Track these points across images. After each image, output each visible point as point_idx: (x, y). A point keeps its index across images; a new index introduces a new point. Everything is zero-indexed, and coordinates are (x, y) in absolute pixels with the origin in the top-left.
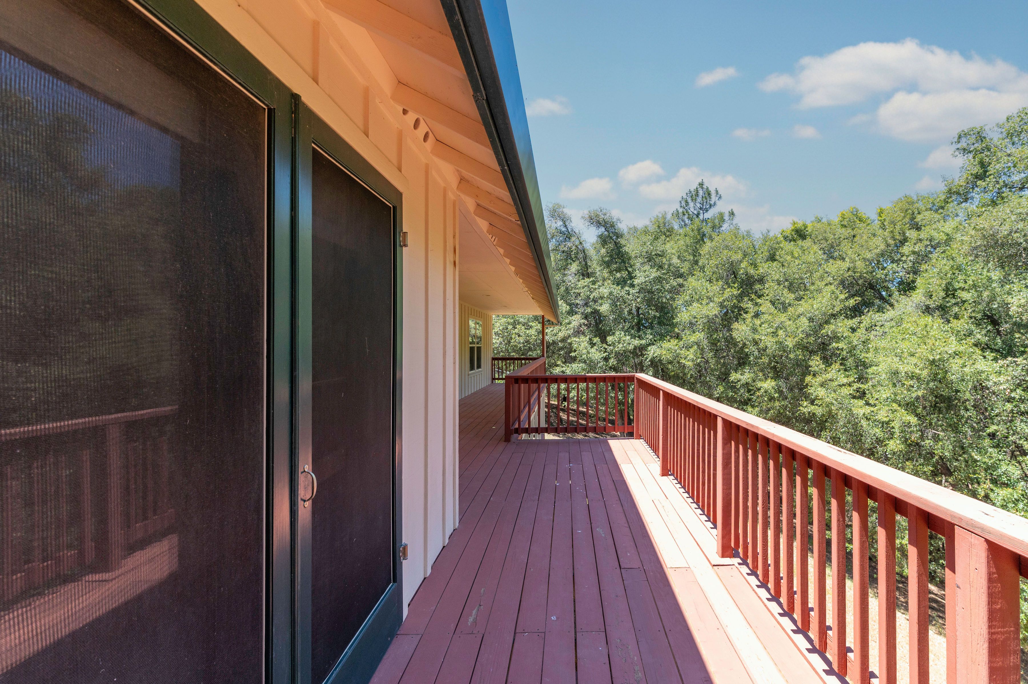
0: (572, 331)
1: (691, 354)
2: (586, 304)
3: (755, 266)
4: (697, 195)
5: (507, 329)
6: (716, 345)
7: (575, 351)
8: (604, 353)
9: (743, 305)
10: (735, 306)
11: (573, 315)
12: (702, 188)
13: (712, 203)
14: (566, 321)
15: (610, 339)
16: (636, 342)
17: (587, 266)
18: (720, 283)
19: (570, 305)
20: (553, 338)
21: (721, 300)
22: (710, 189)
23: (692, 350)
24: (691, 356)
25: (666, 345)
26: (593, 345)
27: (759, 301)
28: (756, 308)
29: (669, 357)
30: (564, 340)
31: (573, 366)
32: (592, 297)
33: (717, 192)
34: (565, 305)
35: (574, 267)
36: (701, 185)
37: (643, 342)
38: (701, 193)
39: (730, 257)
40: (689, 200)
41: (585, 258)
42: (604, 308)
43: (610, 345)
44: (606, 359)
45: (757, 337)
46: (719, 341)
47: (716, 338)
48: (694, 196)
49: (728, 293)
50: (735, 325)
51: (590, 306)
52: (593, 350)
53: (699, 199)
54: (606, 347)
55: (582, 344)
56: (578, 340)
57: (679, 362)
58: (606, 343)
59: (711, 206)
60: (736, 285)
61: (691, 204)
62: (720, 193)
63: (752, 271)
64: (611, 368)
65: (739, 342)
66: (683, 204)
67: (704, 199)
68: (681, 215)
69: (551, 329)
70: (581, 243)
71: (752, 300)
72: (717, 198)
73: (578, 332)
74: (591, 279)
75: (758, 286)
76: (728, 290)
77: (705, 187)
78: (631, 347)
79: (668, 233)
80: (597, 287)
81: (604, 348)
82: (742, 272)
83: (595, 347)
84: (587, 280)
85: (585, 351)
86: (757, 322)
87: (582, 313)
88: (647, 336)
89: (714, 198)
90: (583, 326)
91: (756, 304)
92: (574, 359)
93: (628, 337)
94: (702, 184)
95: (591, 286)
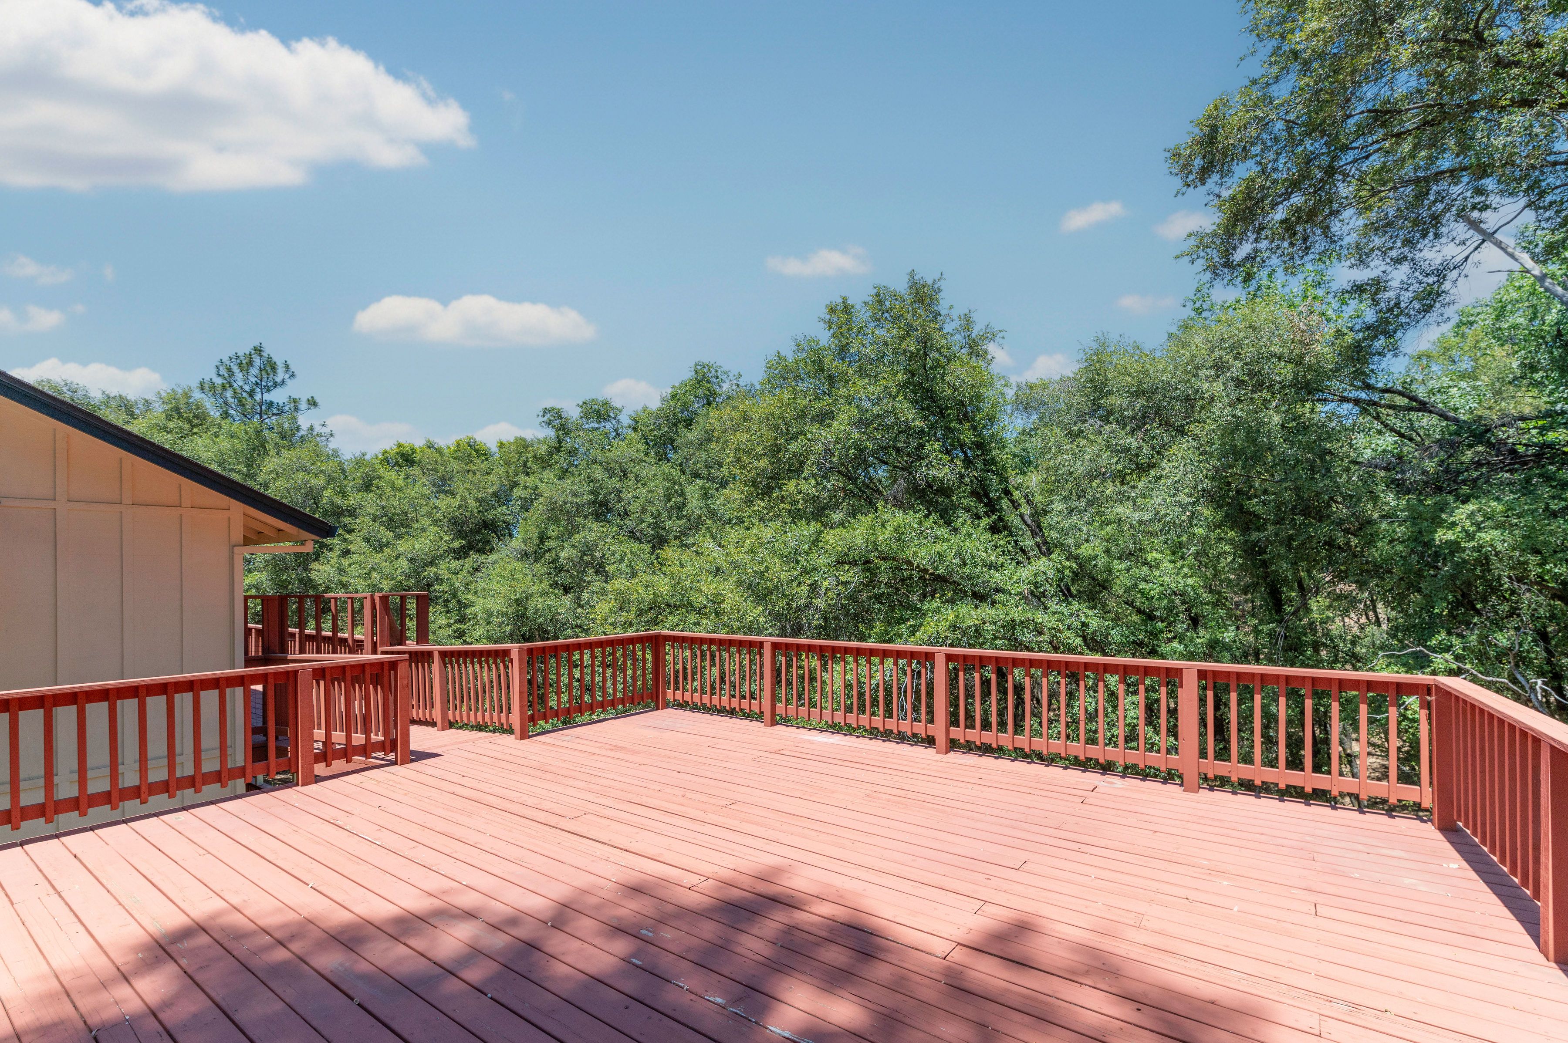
3: (344, 495)
4: (251, 363)
6: (286, 588)
12: (260, 356)
13: (278, 379)
22: (275, 359)
27: (348, 537)
28: (345, 546)
33: (287, 367)
36: (259, 350)
38: (257, 361)
40: (236, 369)
46: (290, 583)
48: (246, 364)
50: (315, 565)
53: (254, 371)
59: (276, 385)
61: (239, 376)
62: (293, 368)
63: (338, 500)
66: (224, 371)
67: (263, 373)
68: (219, 388)
71: (339, 536)
72: (287, 376)
75: (347, 520)
77: (265, 354)
79: (196, 421)
89: (280, 376)
91: (345, 540)
94: (260, 351)
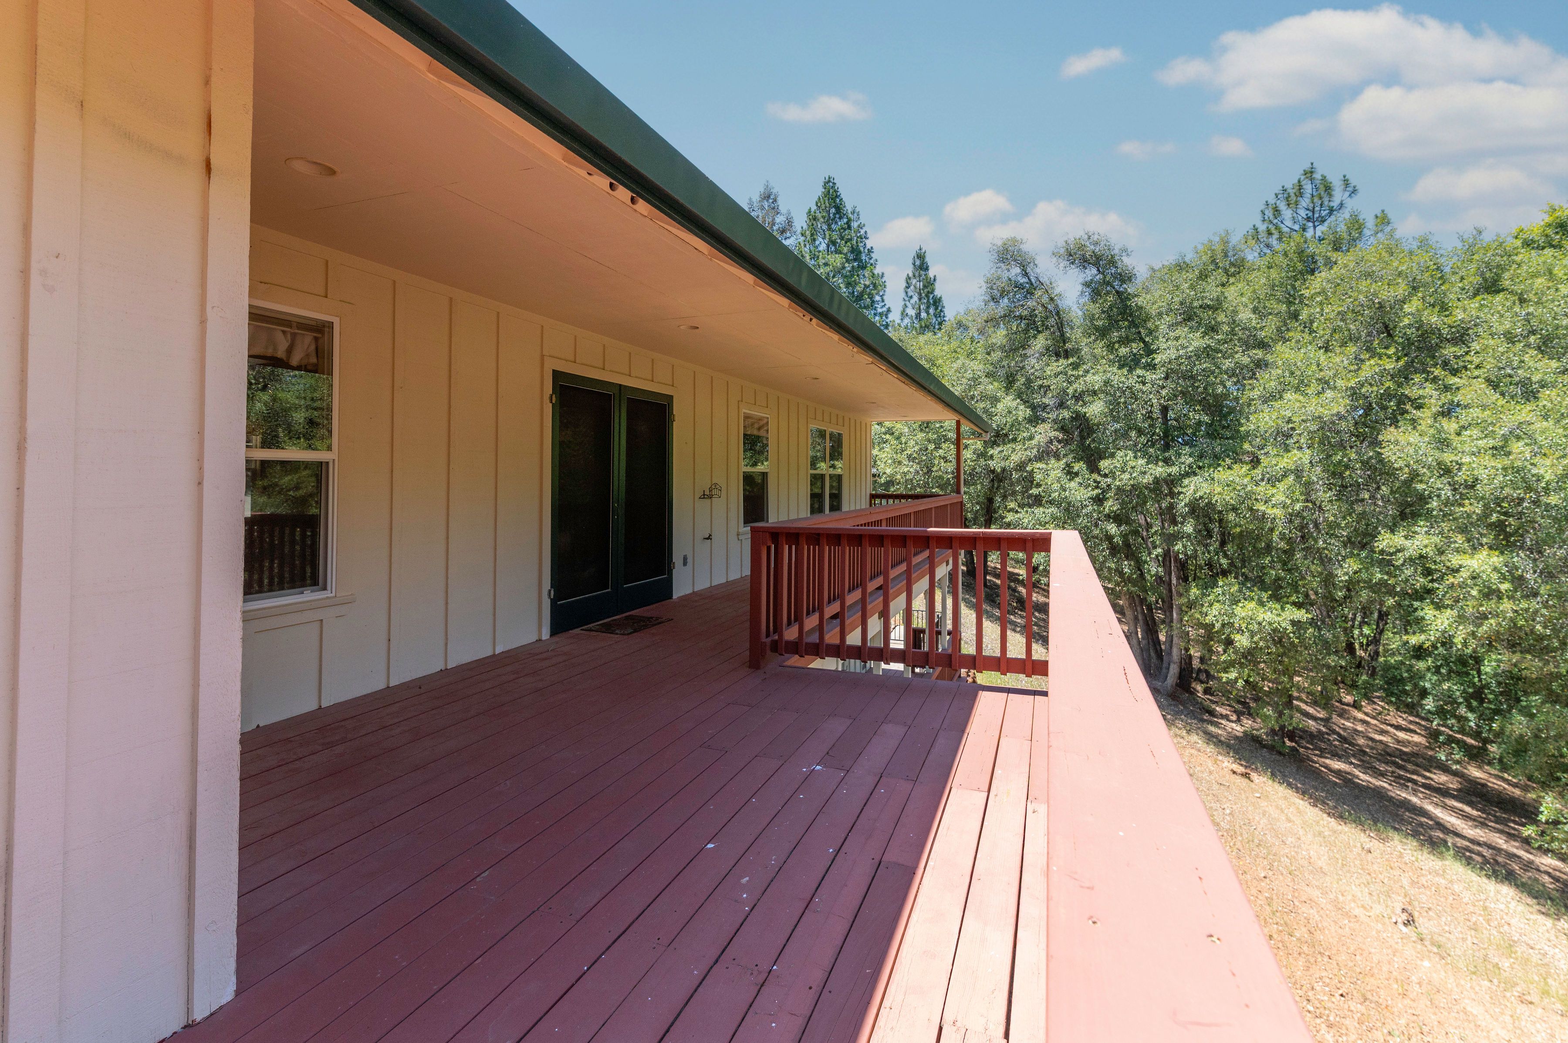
0: (1035, 451)
1: (1279, 494)
2: (1061, 405)
3: (1444, 308)
4: (1300, 193)
5: (927, 449)
6: (1341, 475)
7: (1039, 485)
8: (1093, 490)
9: (1412, 391)
10: (1388, 395)
11: (1038, 423)
12: (1312, 180)
13: (1335, 204)
14: (1025, 435)
15: (1104, 464)
16: (1160, 470)
17: (1064, 339)
18: (1352, 349)
19: (1033, 408)
20: (1003, 464)
21: (1352, 383)
22: (1330, 178)
23: (1282, 486)
24: (1280, 498)
25: (1222, 475)
26: (1071, 474)
27: (1453, 380)
28: (1447, 397)
29: (1230, 498)
30: (1021, 467)
31: (1036, 511)
32: (1070, 391)
33: (1346, 182)
34: (1022, 407)
35: (1040, 343)
36: (1309, 173)
37: (1174, 470)
38: (1308, 188)
39: (1375, 295)
40: (1282, 206)
41: (1060, 326)
42: (1095, 409)
43: (1106, 476)
44: (1099, 500)
45: (1448, 457)
46: (1347, 467)
47: (1340, 461)
48: (1293, 196)
49: (1370, 367)
50: (1389, 434)
51: (1068, 408)
52: (1073, 484)
53: (1305, 202)
54: (1099, 479)
55: (1053, 474)
56: (1044, 466)
57: (1251, 509)
58: (1097, 470)
59: (1331, 211)
60: (1391, 351)
61: (1287, 213)
62: (1353, 182)
63: (1433, 319)
64: (1108, 517)
65: (1401, 469)
66: (1269, 213)
67: (1316, 200)
68: (1263, 235)
69: (1000, 449)
70: (1052, 299)
71: (1435, 380)
72: (1347, 194)
73: (1043, 455)
74: (1071, 360)
75: (1449, 351)
76: (1372, 362)
77: (1317, 176)
78: (1147, 479)
79: (1232, 270)
80: (1081, 373)
81: (1095, 481)
82: (1406, 321)
83: (1077, 479)
84: (1063, 362)
85: (1056, 486)
86: (1450, 426)
87: (1055, 421)
88: (1183, 459)
89: (1339, 195)
90: (1055, 443)
91: (1447, 388)
92: (1038, 501)
93: (1141, 462)
94: (1312, 172)
95: (1070, 373)
